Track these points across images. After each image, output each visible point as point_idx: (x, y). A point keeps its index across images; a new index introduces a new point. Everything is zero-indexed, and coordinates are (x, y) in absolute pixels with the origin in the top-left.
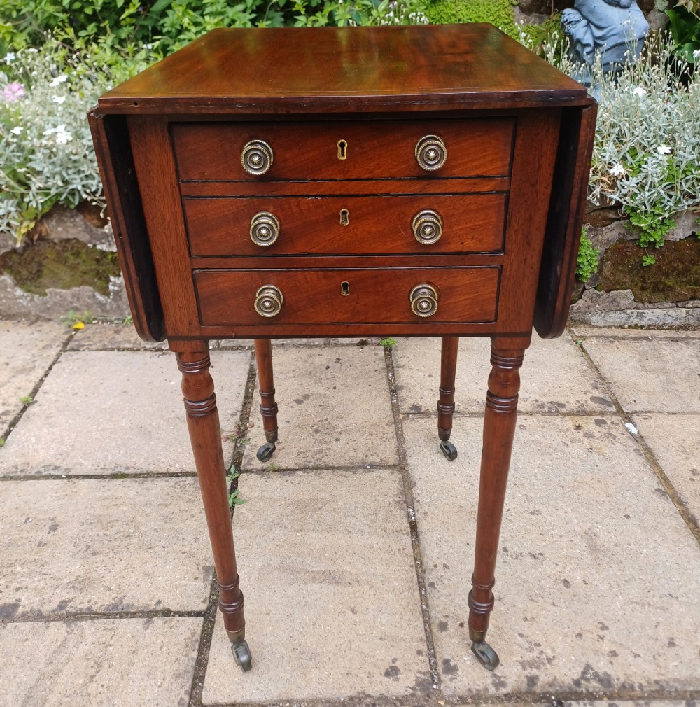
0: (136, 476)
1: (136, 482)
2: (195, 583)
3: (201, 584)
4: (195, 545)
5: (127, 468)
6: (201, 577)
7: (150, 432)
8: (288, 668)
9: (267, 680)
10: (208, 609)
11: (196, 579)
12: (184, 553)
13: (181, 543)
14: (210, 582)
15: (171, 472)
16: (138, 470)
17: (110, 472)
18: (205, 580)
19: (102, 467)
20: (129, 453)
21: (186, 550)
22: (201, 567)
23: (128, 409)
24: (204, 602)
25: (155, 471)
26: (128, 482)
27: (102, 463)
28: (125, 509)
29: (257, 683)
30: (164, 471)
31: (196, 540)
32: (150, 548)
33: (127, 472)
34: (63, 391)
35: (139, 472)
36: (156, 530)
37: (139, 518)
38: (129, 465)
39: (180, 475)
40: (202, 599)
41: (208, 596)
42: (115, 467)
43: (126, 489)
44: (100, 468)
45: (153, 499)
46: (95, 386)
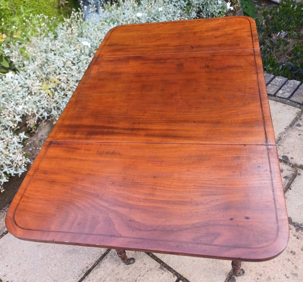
0: (94, 267)
1: (97, 268)
2: (164, 275)
3: (166, 273)
4: (147, 265)
5: (87, 267)
6: (163, 272)
7: (73, 249)
8: (218, 268)
9: (219, 276)
10: (178, 277)
11: (163, 273)
12: (148, 271)
13: (142, 270)
14: (167, 270)
15: (103, 254)
16: (92, 264)
17: (83, 275)
18: (165, 271)
19: (78, 275)
20: (79, 262)
21: (147, 270)
22: (159, 270)
23: (51, 250)
24: (174, 277)
25: (98, 259)
26: (94, 271)
27: (76, 275)
28: (109, 279)
29: (217, 279)
30: (101, 256)
31: (145, 264)
32: (136, 280)
33: (89, 269)
34: (12, 268)
35: (93, 265)
36: (129, 274)
37: (118, 277)
38: (86, 266)
39: (107, 252)
40: (173, 277)
41: (173, 274)
42: (83, 271)
43: (98, 273)
44: (78, 277)
45: (112, 267)
46: (22, 254)
